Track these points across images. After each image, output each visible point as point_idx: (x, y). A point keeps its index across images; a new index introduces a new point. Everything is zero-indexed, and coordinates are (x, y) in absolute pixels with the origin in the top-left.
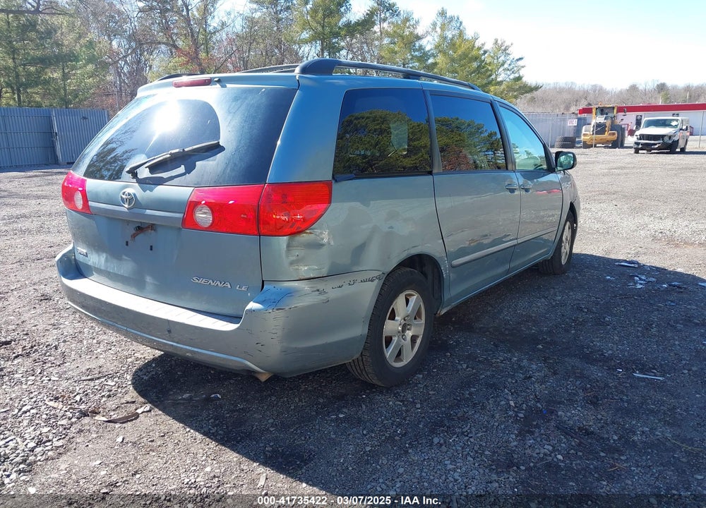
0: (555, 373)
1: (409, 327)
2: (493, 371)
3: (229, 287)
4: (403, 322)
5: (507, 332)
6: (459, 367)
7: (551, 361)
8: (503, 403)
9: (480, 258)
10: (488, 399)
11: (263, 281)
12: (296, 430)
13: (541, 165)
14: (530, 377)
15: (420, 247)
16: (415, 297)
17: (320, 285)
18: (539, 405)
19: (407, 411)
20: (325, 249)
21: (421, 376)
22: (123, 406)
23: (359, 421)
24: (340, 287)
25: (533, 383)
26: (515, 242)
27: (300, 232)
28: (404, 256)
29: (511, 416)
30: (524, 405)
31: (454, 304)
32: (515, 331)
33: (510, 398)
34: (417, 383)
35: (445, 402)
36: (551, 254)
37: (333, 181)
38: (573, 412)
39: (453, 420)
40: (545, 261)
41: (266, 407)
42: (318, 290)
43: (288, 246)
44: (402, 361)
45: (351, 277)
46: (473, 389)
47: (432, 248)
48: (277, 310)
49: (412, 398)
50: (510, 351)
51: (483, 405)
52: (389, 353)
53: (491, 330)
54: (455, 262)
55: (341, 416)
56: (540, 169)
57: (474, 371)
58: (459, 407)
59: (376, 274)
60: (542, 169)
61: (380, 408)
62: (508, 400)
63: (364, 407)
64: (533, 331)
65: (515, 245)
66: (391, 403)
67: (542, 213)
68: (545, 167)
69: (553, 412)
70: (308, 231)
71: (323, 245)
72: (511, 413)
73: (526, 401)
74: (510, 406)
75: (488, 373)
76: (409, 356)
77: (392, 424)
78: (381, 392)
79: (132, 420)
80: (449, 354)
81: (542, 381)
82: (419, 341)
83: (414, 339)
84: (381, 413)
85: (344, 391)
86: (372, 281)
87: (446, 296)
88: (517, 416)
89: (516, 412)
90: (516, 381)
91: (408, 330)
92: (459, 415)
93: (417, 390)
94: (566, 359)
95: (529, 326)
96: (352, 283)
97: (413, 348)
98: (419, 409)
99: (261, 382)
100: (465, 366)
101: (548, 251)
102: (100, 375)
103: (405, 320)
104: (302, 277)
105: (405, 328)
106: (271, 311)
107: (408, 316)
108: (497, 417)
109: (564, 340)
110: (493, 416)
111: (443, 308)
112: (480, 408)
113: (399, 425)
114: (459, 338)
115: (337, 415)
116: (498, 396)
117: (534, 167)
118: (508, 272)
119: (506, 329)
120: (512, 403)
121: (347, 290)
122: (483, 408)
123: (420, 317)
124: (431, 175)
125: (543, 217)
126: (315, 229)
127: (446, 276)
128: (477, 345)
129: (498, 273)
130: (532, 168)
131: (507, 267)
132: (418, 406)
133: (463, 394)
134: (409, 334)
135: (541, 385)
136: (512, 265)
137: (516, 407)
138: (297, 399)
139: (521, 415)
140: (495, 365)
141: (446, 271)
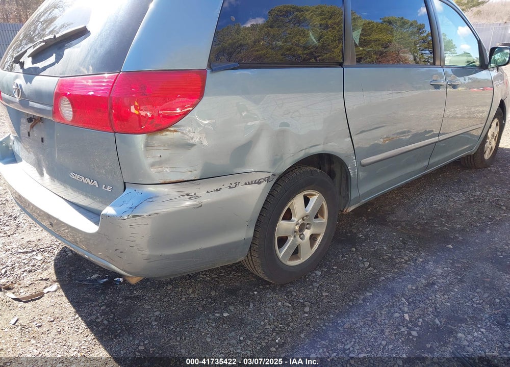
0: (461, 281)
1: (308, 226)
2: (395, 273)
3: (97, 186)
4: (301, 221)
5: (418, 228)
6: (361, 265)
7: (460, 265)
8: (397, 315)
9: (396, 156)
10: (382, 309)
11: (125, 183)
12: (176, 327)
13: (474, 62)
14: (433, 284)
15: (321, 146)
16: (316, 197)
17: (191, 189)
18: (437, 321)
19: (294, 315)
20: (195, 149)
21: (319, 273)
22: (36, 282)
23: (242, 322)
24: (217, 190)
25: (435, 292)
26: (436, 139)
27: (161, 130)
28: (301, 155)
29: (402, 334)
30: (421, 320)
31: (363, 201)
32: (427, 227)
33: (406, 309)
34: (313, 281)
35: (336, 308)
36: (475, 149)
37: (209, 71)
38: (476, 334)
39: (338, 331)
40: (468, 156)
41: (158, 297)
42: (188, 195)
43: (147, 145)
44: (299, 258)
45: (232, 180)
46: (368, 294)
47: (339, 146)
48: (134, 216)
49: (304, 299)
50: (417, 251)
51: (374, 316)
52: (282, 253)
53: (403, 224)
54: (365, 161)
55: (225, 315)
56: (472, 66)
57: (375, 271)
58: (348, 315)
59: (265, 175)
60: (475, 66)
61: (266, 309)
62: (403, 312)
63: (251, 305)
64: (446, 228)
65: (437, 142)
66: (280, 304)
67: (473, 110)
68: (477, 63)
69: (452, 333)
70: (171, 129)
71: (193, 145)
72: (403, 329)
73: (422, 316)
74: (404, 319)
75: (389, 275)
76: (307, 253)
77: (274, 330)
78: (274, 290)
79: (35, 300)
80: (355, 249)
81: (446, 290)
82: (320, 239)
83: (313, 238)
84: (266, 314)
85: (238, 284)
86: (259, 183)
87: (354, 194)
88: (411, 334)
89: (410, 328)
90: (417, 289)
91: (307, 229)
92: (345, 326)
93: (311, 290)
94: (477, 264)
95: (442, 221)
96: (233, 185)
97: (312, 245)
98: (307, 313)
99: (130, 285)
100: (367, 264)
101: (473, 147)
102: (35, 249)
103: (303, 220)
104: (168, 181)
105: (302, 228)
106: (125, 217)
107: (306, 216)
108: (387, 334)
109: (477, 241)
110: (382, 331)
111: (349, 206)
112: (370, 319)
113: (281, 332)
114: (369, 231)
115: (222, 314)
116: (393, 306)
117: (466, 64)
118: (427, 167)
119: (418, 224)
120: (407, 316)
121: (226, 193)
122: (374, 320)
123: (323, 216)
124: (342, 67)
125: (474, 113)
126: (181, 126)
127: (354, 175)
128: (385, 241)
129: (416, 170)
130: (464, 65)
131: (426, 163)
132: (307, 309)
133: (357, 299)
134: (307, 233)
135: (443, 295)
136: (432, 161)
137: (411, 321)
138: (191, 290)
139: (414, 333)
140: (398, 265)
141: (354, 169)
